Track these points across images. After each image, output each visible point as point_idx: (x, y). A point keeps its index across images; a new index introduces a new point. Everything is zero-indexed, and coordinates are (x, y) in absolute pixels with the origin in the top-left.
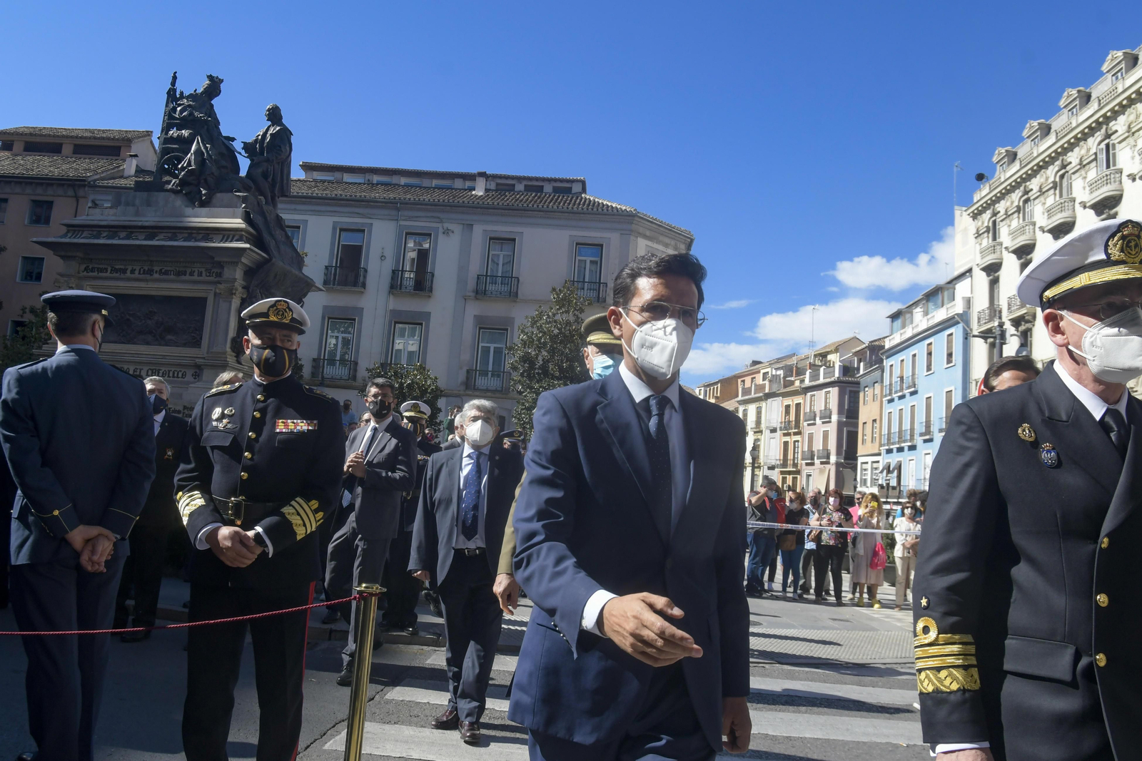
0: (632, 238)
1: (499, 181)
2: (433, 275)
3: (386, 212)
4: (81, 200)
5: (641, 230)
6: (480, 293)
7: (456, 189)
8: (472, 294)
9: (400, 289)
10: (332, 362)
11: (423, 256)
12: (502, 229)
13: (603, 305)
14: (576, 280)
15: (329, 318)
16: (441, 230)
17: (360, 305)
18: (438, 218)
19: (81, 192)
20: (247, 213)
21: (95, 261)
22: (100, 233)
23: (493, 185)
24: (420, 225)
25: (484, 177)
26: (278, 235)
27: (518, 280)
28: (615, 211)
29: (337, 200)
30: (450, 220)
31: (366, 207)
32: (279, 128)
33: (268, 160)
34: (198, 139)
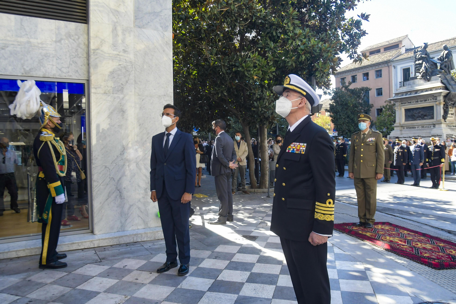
20: (441, 81)
21: (402, 101)
22: (403, 94)
26: (452, 83)
32: (448, 51)
33: (446, 62)
34: (424, 63)
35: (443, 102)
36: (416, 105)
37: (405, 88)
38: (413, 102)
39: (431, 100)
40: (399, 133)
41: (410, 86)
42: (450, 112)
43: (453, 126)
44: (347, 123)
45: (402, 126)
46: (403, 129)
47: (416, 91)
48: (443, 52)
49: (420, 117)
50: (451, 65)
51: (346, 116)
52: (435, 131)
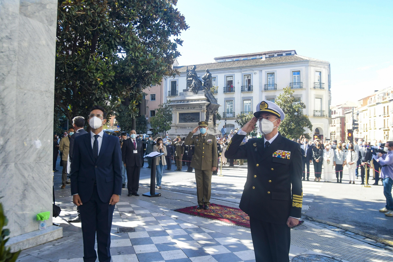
0: (309, 68)
1: (269, 54)
2: (252, 86)
3: (238, 70)
5: (312, 65)
6: (266, 89)
7: (257, 59)
8: (264, 90)
9: (244, 91)
11: (249, 81)
12: (270, 70)
13: (302, 89)
14: (293, 82)
15: (226, 101)
16: (253, 73)
17: (234, 97)
18: (252, 70)
20: (205, 95)
21: (178, 107)
22: (178, 102)
23: (267, 56)
24: (248, 72)
25: (265, 54)
26: (211, 97)
27: (276, 85)
28: (303, 60)
29: (225, 69)
30: (256, 70)
31: (232, 70)
32: (209, 74)
33: (207, 81)
34: (194, 80)
35: (206, 110)
36: (187, 111)
37: (180, 97)
38: (185, 108)
39: (198, 108)
40: (175, 131)
41: (183, 96)
42: (210, 118)
43: (211, 128)
45: (177, 126)
46: (177, 129)
47: (188, 101)
48: (206, 74)
49: (190, 120)
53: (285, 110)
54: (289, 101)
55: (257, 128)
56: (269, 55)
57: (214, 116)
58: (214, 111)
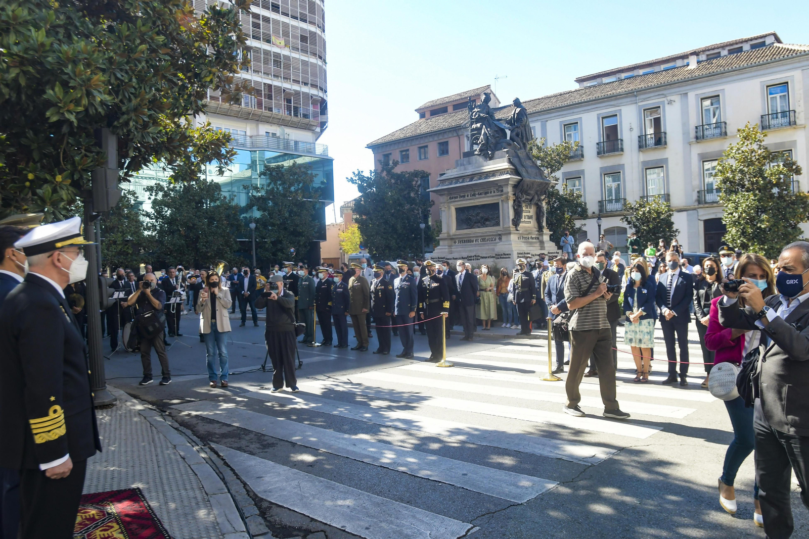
1: (708, 53)
2: (665, 134)
3: (629, 99)
4: (461, 137)
6: (700, 137)
7: (677, 68)
8: (695, 140)
9: (646, 147)
10: (610, 201)
11: (657, 122)
12: (709, 90)
13: (795, 126)
14: (770, 113)
15: (605, 175)
16: (666, 102)
17: (622, 162)
18: (663, 94)
19: (460, 133)
20: (509, 159)
21: (452, 193)
22: (452, 182)
23: (703, 57)
24: (652, 102)
25: (695, 53)
26: (528, 163)
27: (725, 123)
28: (794, 55)
29: (597, 101)
30: (671, 94)
31: (616, 99)
32: (520, 109)
33: (518, 127)
34: (484, 127)
35: (512, 196)
36: (472, 201)
37: (455, 170)
38: (468, 196)
39: (494, 192)
40: (447, 250)
41: (462, 167)
42: (524, 214)
43: (532, 238)
44: (384, 233)
45: (452, 239)
46: (454, 244)
47: (472, 177)
48: (513, 111)
49: (479, 222)
50: (526, 134)
51: (381, 221)
52: (500, 247)
53: (746, 183)
54: (753, 159)
55: (676, 231)
56: (707, 55)
57: (537, 208)
58: (536, 198)
